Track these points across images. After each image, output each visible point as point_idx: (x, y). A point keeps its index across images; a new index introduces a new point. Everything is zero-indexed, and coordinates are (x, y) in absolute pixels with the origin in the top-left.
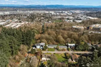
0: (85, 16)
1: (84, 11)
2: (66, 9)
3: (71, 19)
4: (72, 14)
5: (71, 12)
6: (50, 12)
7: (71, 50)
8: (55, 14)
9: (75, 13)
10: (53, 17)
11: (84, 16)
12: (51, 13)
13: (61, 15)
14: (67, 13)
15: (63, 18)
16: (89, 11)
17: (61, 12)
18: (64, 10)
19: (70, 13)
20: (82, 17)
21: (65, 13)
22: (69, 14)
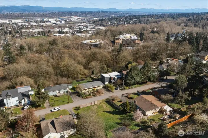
0: (92, 26)
1: (87, 18)
2: (49, 14)
3: (67, 33)
4: (66, 24)
5: (62, 20)
6: (14, 21)
7: (116, 89)
8: (27, 24)
9: (71, 21)
10: (24, 30)
11: (90, 26)
12: (16, 24)
13: (42, 26)
14: (55, 22)
15: (49, 32)
16: (96, 17)
17: (39, 19)
18: (46, 17)
19: (61, 22)
20: (87, 27)
21: (50, 22)
22: (58, 23)
